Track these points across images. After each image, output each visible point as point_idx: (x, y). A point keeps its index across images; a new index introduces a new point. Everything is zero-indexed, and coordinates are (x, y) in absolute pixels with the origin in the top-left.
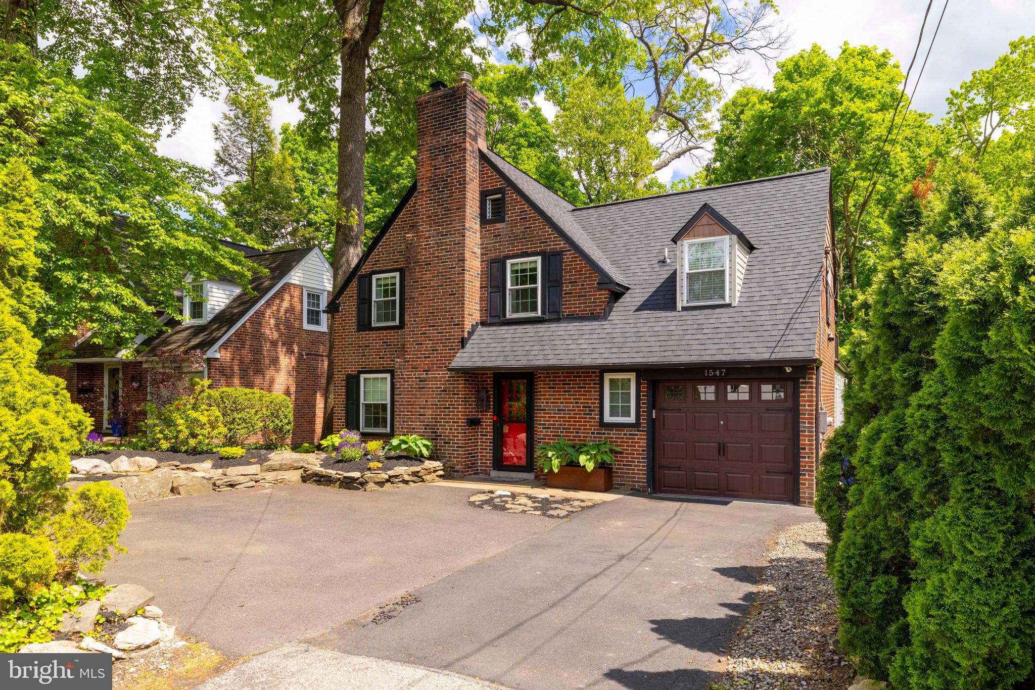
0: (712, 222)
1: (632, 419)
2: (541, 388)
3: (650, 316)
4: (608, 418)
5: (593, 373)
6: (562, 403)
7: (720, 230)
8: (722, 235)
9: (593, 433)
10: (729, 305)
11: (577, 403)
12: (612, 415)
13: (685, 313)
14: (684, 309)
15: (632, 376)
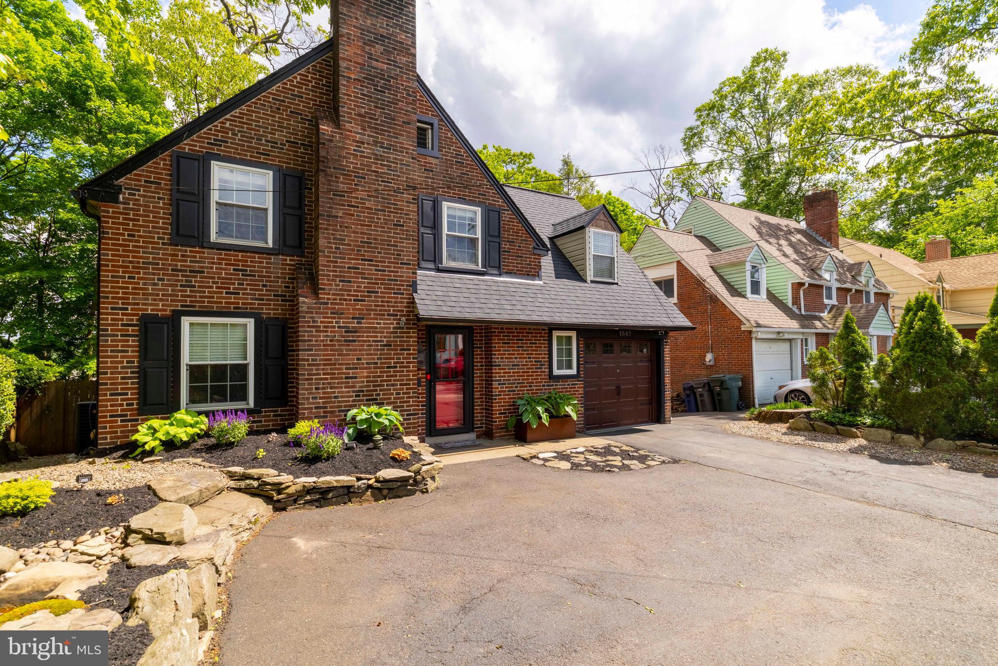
0: (606, 219)
1: (574, 371)
2: (496, 344)
3: (568, 284)
4: (556, 372)
5: (543, 330)
6: (516, 358)
7: (610, 227)
8: (611, 231)
9: (544, 386)
10: (617, 284)
11: (530, 358)
12: (558, 369)
13: (593, 285)
14: (592, 282)
15: (573, 334)
